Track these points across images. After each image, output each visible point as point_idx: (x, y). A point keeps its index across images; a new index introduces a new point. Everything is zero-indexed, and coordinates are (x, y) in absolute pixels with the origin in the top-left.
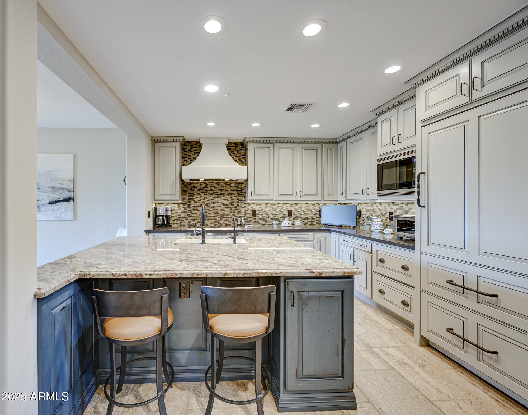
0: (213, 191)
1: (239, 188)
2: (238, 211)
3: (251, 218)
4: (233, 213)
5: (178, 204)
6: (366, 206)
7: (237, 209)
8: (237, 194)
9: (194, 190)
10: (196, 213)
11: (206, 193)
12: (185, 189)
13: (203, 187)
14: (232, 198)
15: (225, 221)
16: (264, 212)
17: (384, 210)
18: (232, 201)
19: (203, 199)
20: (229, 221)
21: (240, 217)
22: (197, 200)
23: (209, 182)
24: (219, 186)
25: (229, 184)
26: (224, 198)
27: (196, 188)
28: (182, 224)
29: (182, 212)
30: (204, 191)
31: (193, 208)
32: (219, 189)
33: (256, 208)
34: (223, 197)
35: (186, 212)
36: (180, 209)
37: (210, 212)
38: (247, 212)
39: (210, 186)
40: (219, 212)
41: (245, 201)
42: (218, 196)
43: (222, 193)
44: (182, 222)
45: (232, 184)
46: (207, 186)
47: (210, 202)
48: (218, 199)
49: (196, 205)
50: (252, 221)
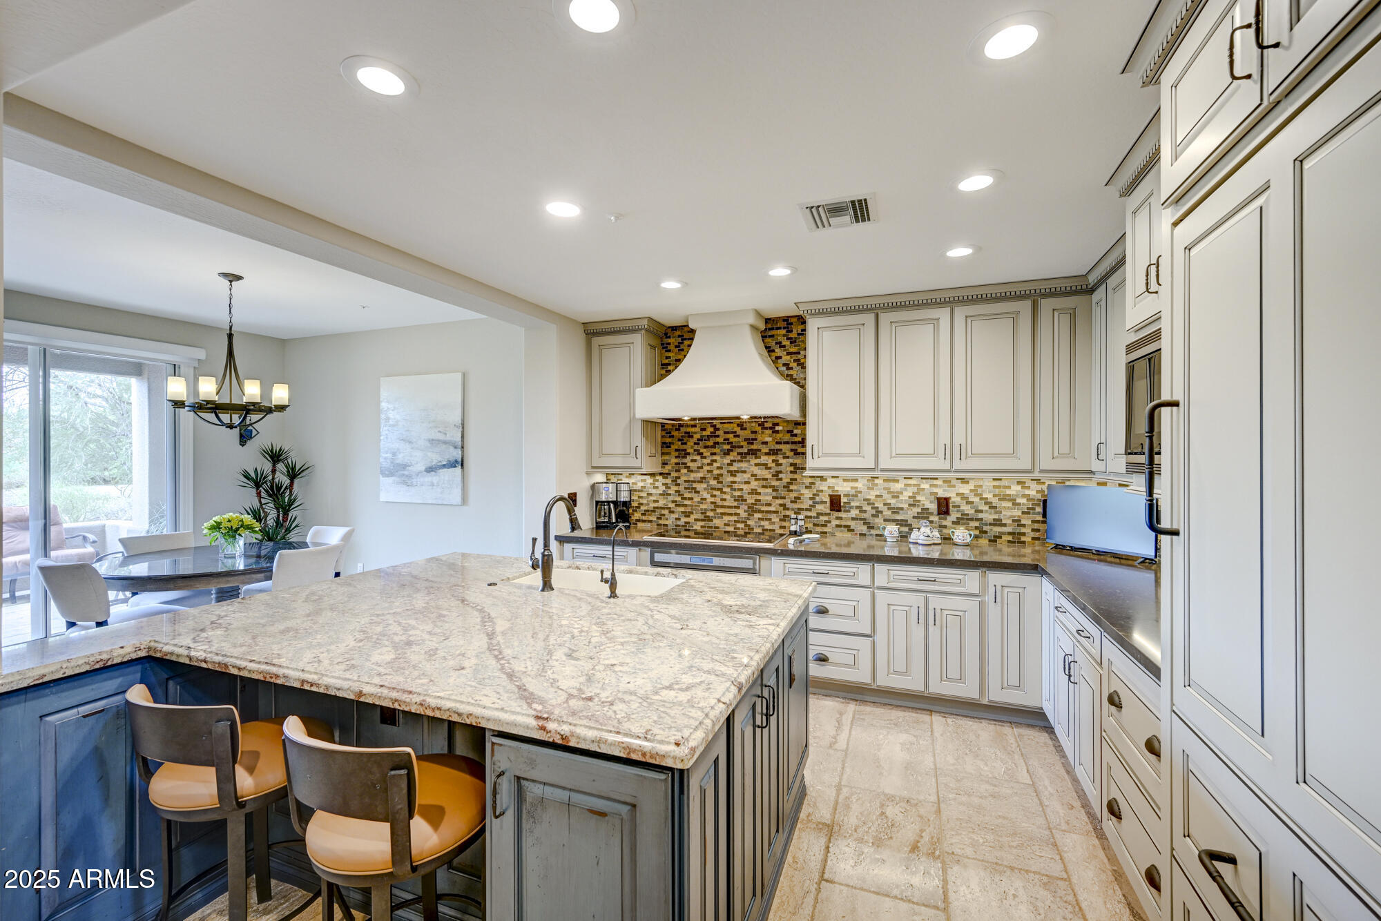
0: (732, 443)
1: (796, 436)
2: (793, 495)
3: (829, 514)
4: (781, 502)
5: (652, 475)
7: (792, 491)
8: (792, 450)
9: (688, 443)
10: (692, 499)
11: (714, 450)
12: (668, 440)
13: (709, 433)
14: (778, 461)
15: (759, 519)
16: (865, 500)
18: (779, 468)
19: (708, 464)
20: (770, 519)
21: (798, 512)
22: (693, 465)
23: (721, 423)
24: (745, 431)
25: (771, 425)
26: (757, 461)
27: (692, 437)
28: (661, 522)
29: (660, 494)
30: (710, 443)
31: (686, 485)
32: (745, 440)
33: (843, 488)
34: (756, 458)
35: (670, 495)
36: (657, 487)
37: (724, 496)
38: (817, 499)
39: (725, 433)
40: (746, 496)
42: (743, 456)
43: (752, 450)
44: (660, 519)
45: (777, 424)
46: (717, 433)
47: (724, 471)
48: (744, 465)
49: (693, 479)
50: (830, 522)
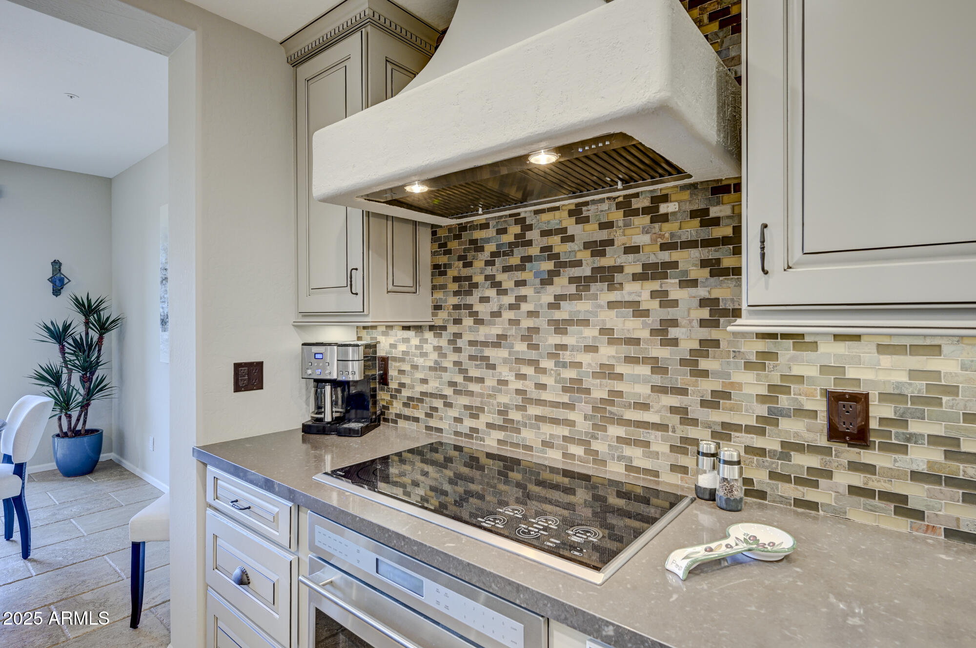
0: (557, 256)
1: (716, 222)
2: (707, 386)
3: (827, 451)
5: (418, 328)
7: (705, 374)
8: (704, 263)
10: (482, 380)
11: (520, 275)
12: (443, 260)
15: (619, 439)
18: (670, 313)
19: (511, 307)
20: (647, 444)
21: (724, 432)
22: (484, 311)
23: (537, 212)
24: (588, 227)
26: (615, 296)
29: (431, 368)
30: (515, 260)
31: (473, 351)
32: (587, 245)
34: (611, 288)
35: (445, 369)
36: (426, 355)
37: (543, 379)
38: (784, 401)
39: (545, 233)
40: (589, 381)
42: (582, 283)
43: (602, 269)
45: (665, 198)
46: (529, 235)
47: (541, 322)
48: (582, 307)
49: (482, 339)
50: (828, 474)
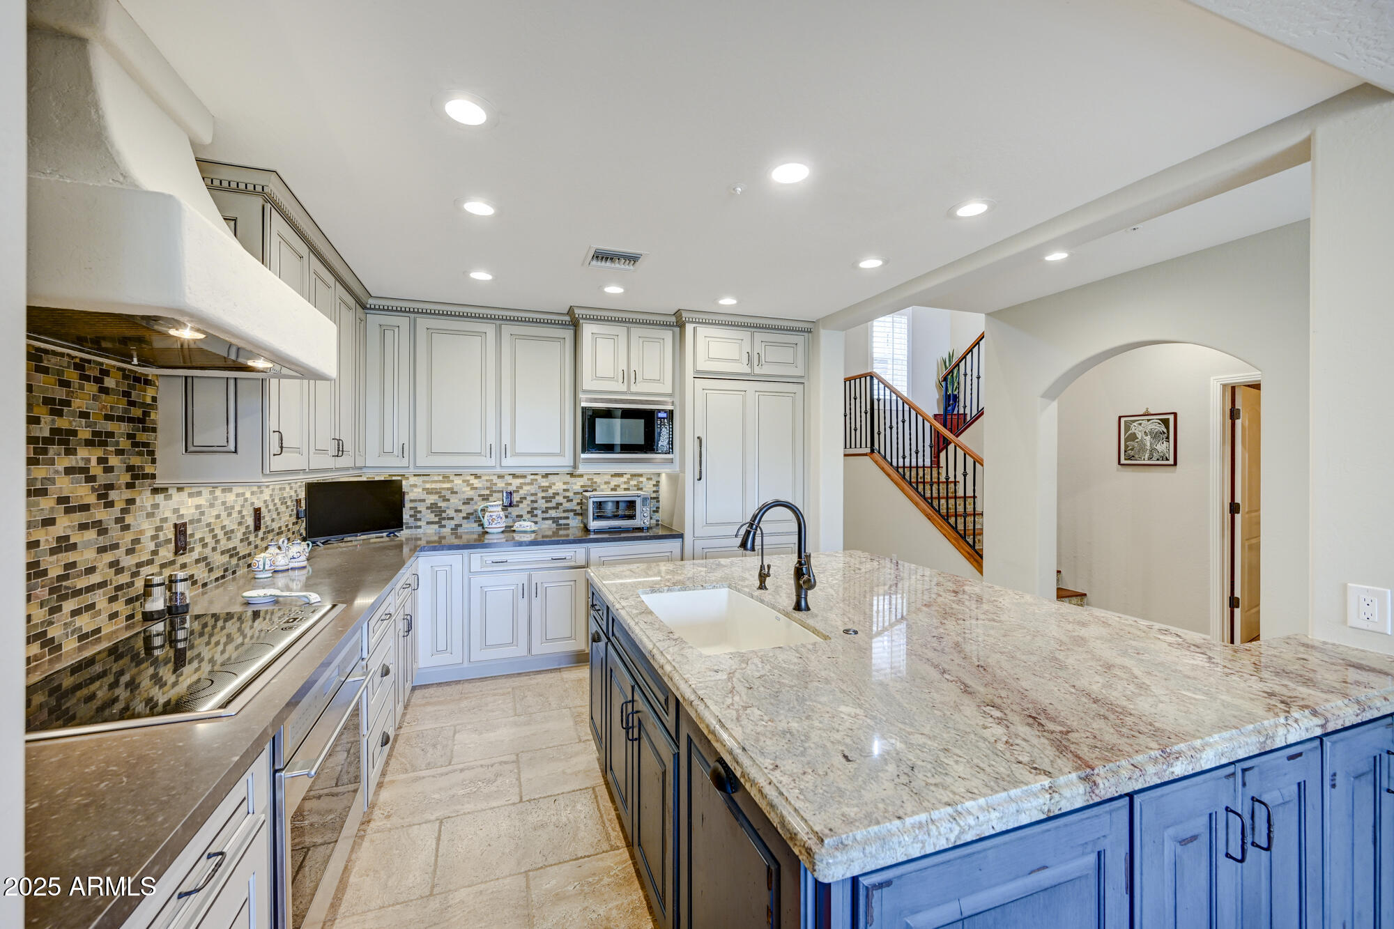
6: (424, 482)
7: (128, 527)
8: (128, 436)
14: (107, 460)
15: (73, 613)
16: (206, 525)
17: (487, 488)
18: (109, 478)
24: (47, 379)
26: (71, 461)
32: (46, 402)
33: (187, 508)
34: (69, 452)
38: (161, 536)
41: (153, 476)
45: (108, 374)
